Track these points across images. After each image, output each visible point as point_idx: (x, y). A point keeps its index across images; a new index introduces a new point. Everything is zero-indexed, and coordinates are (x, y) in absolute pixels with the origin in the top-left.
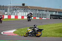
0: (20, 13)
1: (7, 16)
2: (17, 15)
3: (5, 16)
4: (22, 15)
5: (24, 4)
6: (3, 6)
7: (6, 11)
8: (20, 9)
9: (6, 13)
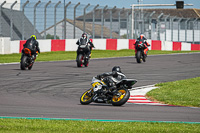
0: (168, 32)
1: (127, 41)
2: (159, 37)
3: (119, 41)
4: (175, 40)
5: (182, 3)
6: (114, 10)
7: (124, 26)
8: (168, 20)
9: (123, 32)
